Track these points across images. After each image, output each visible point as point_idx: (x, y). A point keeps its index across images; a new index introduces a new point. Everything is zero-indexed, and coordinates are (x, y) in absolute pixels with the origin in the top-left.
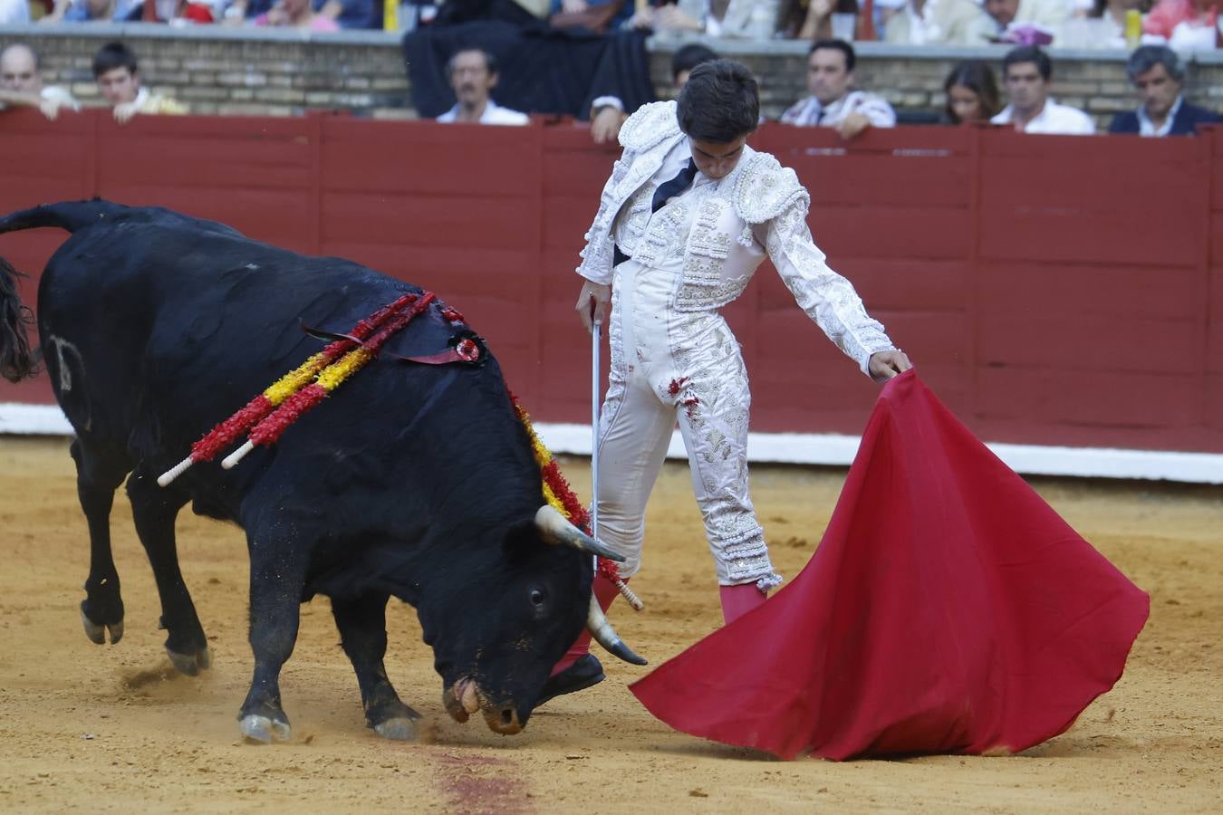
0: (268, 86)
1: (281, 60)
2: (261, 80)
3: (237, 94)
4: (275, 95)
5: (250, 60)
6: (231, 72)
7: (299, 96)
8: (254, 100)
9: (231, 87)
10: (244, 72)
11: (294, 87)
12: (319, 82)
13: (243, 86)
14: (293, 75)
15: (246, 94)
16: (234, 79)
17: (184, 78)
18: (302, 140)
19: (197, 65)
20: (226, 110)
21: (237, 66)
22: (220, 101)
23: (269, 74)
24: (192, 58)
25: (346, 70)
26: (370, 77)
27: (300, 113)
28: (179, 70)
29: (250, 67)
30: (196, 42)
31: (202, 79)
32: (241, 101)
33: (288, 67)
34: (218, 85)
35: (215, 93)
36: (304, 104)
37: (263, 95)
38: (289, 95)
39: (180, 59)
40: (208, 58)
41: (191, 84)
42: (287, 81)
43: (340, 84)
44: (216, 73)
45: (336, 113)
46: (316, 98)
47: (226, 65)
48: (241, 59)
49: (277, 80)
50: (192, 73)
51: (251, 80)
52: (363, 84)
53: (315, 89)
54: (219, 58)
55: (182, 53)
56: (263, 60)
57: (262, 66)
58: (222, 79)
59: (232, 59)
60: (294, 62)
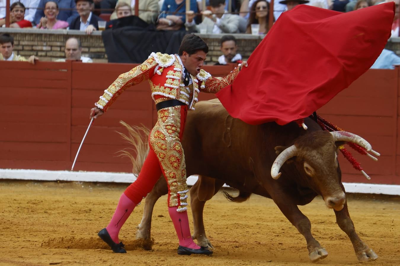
0: (51, 50)
1: (56, 41)
2: (49, 48)
3: (40, 53)
4: (54, 54)
5: (45, 41)
6: (38, 45)
8: (46, 56)
9: (37, 51)
10: (42, 46)
11: (60, 51)
13: (42, 51)
14: (60, 47)
15: (43, 54)
16: (39, 48)
17: (20, 48)
18: (66, 70)
19: (25, 43)
21: (39, 43)
23: (51, 46)
24: (23, 41)
26: (89, 47)
28: (18, 45)
29: (45, 44)
30: (25, 35)
31: (26, 48)
32: (41, 56)
33: (59, 44)
34: (33, 50)
37: (49, 54)
38: (59, 54)
39: (19, 41)
40: (28, 41)
41: (23, 50)
42: (59, 49)
44: (32, 46)
47: (36, 43)
48: (42, 41)
49: (54, 48)
50: (23, 46)
51: (44, 48)
52: (87, 50)
54: (33, 41)
55: (20, 39)
56: (49, 41)
57: (49, 43)
58: (34, 48)
59: (38, 41)
60: (61, 42)
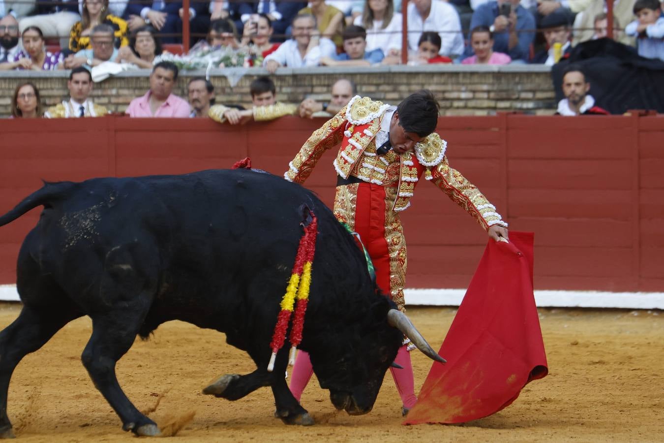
0: (473, 99)
1: (481, 83)
2: (470, 95)
3: (456, 104)
4: (478, 103)
5: (463, 84)
6: (452, 91)
7: (492, 104)
8: (466, 107)
9: (452, 100)
10: (460, 91)
11: (489, 99)
12: (504, 95)
13: (459, 99)
14: (488, 92)
15: (461, 104)
16: (454, 95)
18: (496, 129)
19: (433, 88)
20: (449, 114)
21: (455, 87)
22: (447, 108)
23: (474, 92)
24: (430, 84)
25: (519, 87)
26: (534, 91)
27: (494, 113)
29: (463, 88)
30: (432, 74)
32: (458, 108)
33: (485, 87)
34: (444, 99)
35: (444, 104)
36: (495, 108)
37: (471, 104)
38: (486, 104)
39: (423, 85)
40: (437, 84)
42: (485, 95)
43: (516, 96)
44: (444, 92)
45: (514, 113)
46: (502, 105)
47: (449, 87)
48: (458, 83)
49: (479, 95)
51: (463, 95)
52: (530, 95)
53: (502, 100)
54: (444, 84)
55: (424, 82)
56: (471, 84)
57: (470, 87)
58: (447, 95)
59: (452, 84)
60: (489, 84)
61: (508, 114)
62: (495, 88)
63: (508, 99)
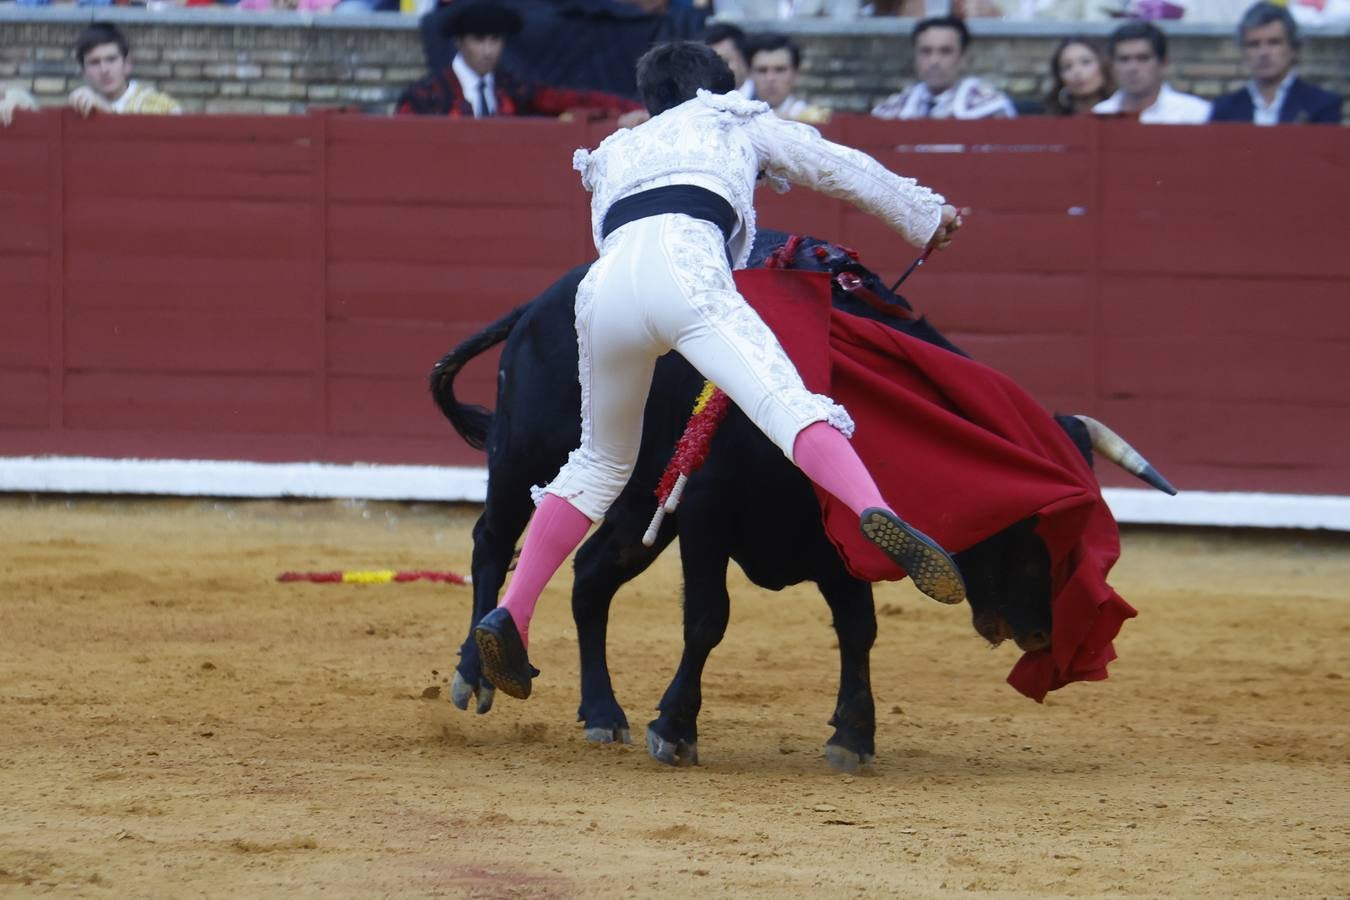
0: (263, 78)
1: (279, 48)
2: (255, 72)
3: (227, 89)
4: (272, 89)
5: (242, 49)
6: (219, 63)
7: (300, 90)
8: (246, 96)
9: (221, 80)
10: (235, 63)
11: (293, 79)
12: (323, 73)
13: (233, 79)
14: (293, 66)
15: (238, 89)
16: (223, 71)
17: (164, 70)
18: (305, 142)
19: (179, 55)
20: (213, 108)
21: (226, 55)
22: (207, 97)
23: (264, 65)
24: (174, 48)
25: (354, 58)
26: (383, 66)
27: (301, 110)
28: (158, 62)
29: (242, 57)
30: (178, 28)
31: (186, 71)
32: (231, 97)
33: (286, 57)
34: (203, 78)
35: (201, 88)
36: (306, 99)
37: (258, 89)
38: (287, 90)
39: (160, 49)
40: (189, 47)
41: (173, 77)
42: (286, 73)
43: (349, 75)
44: (203, 64)
45: (343, 110)
46: (319, 92)
47: (214, 55)
48: (231, 47)
49: (274, 72)
50: (174, 64)
51: (242, 72)
52: (375, 75)
53: (320, 82)
54: (204, 47)
55: (162, 41)
56: (257, 48)
57: (256, 56)
58: (210, 71)
59: (220, 48)
60: (294, 50)
61: (329, 112)
62: (306, 58)
63: (332, 81)
